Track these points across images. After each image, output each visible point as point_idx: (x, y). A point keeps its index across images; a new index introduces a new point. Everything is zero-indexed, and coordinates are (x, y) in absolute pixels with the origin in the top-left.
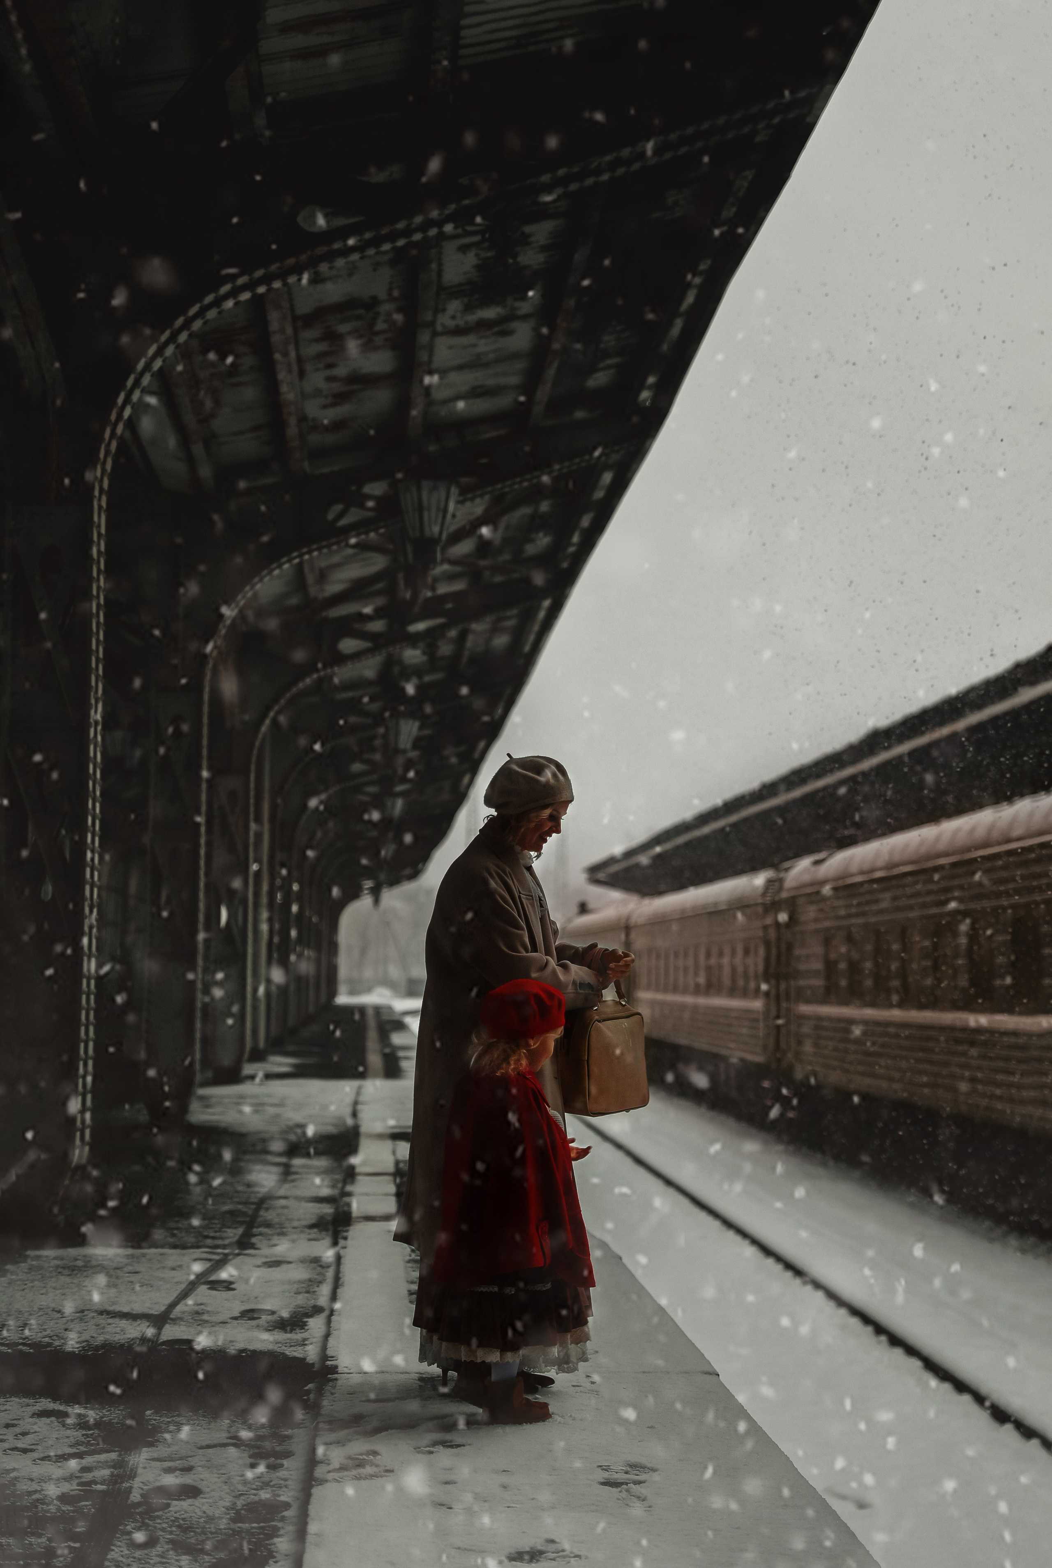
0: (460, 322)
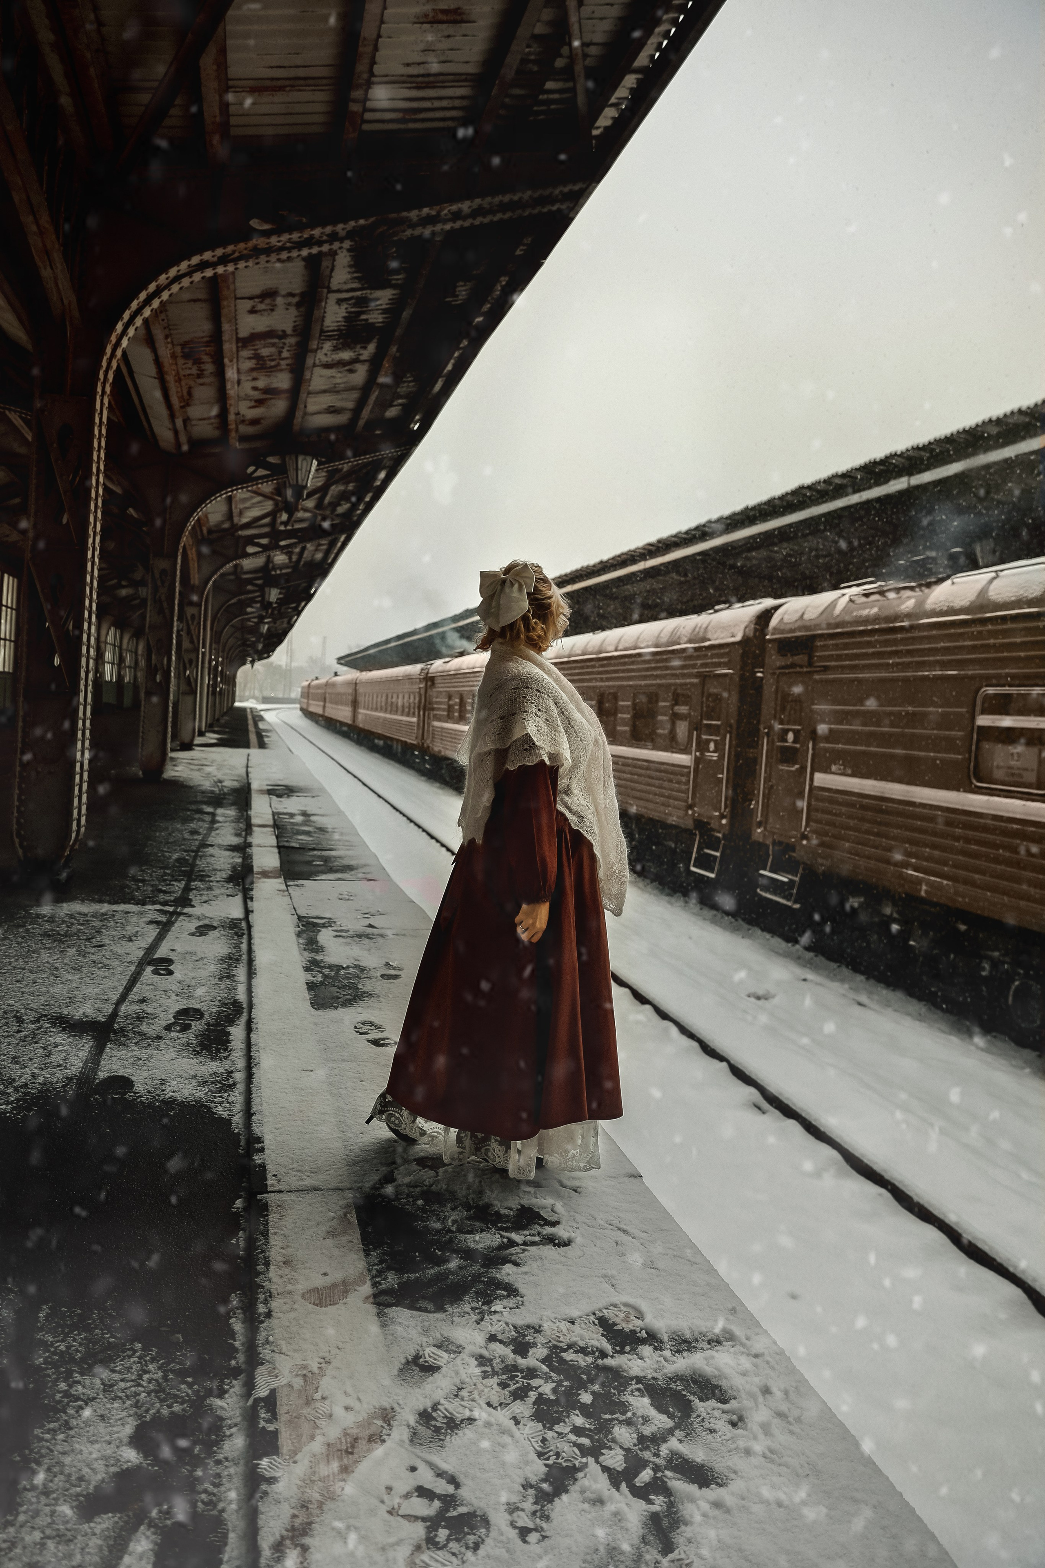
0: (329, 359)
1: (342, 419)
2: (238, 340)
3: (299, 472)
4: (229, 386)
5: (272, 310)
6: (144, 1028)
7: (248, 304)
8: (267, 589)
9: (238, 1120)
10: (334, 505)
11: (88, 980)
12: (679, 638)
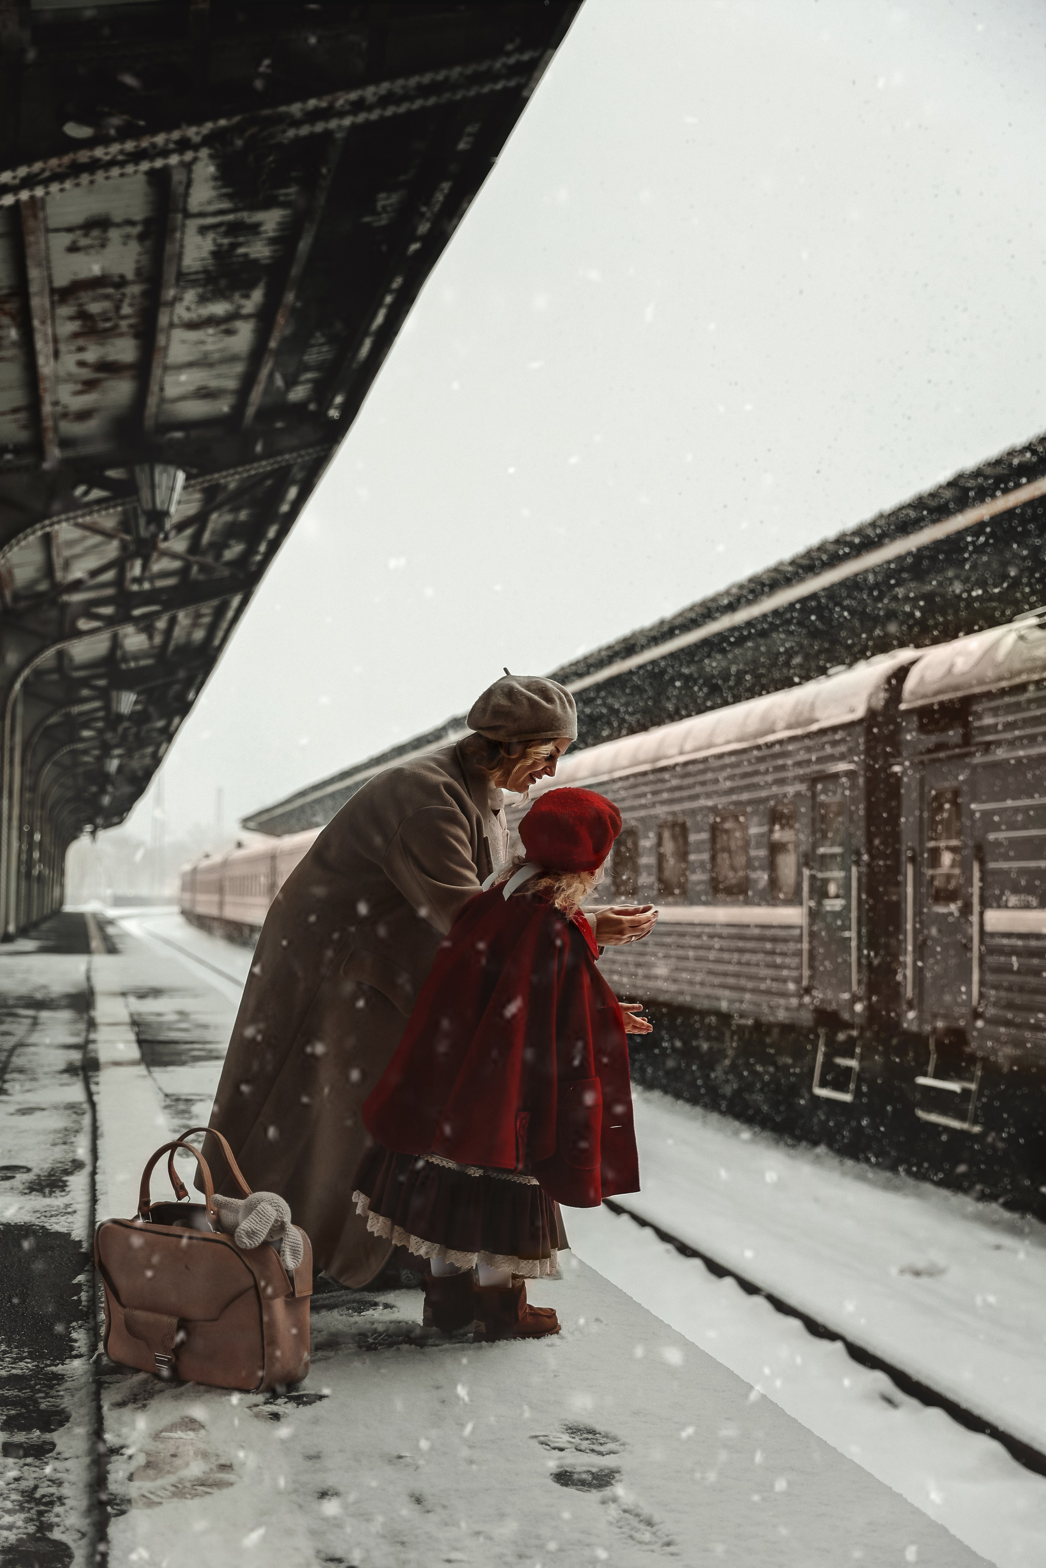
0: (194, 316)
1: (224, 406)
2: (53, 291)
3: (157, 491)
4: (41, 361)
5: (103, 246)
7: (66, 239)
8: (114, 694)
10: (218, 547)
12: (774, 723)
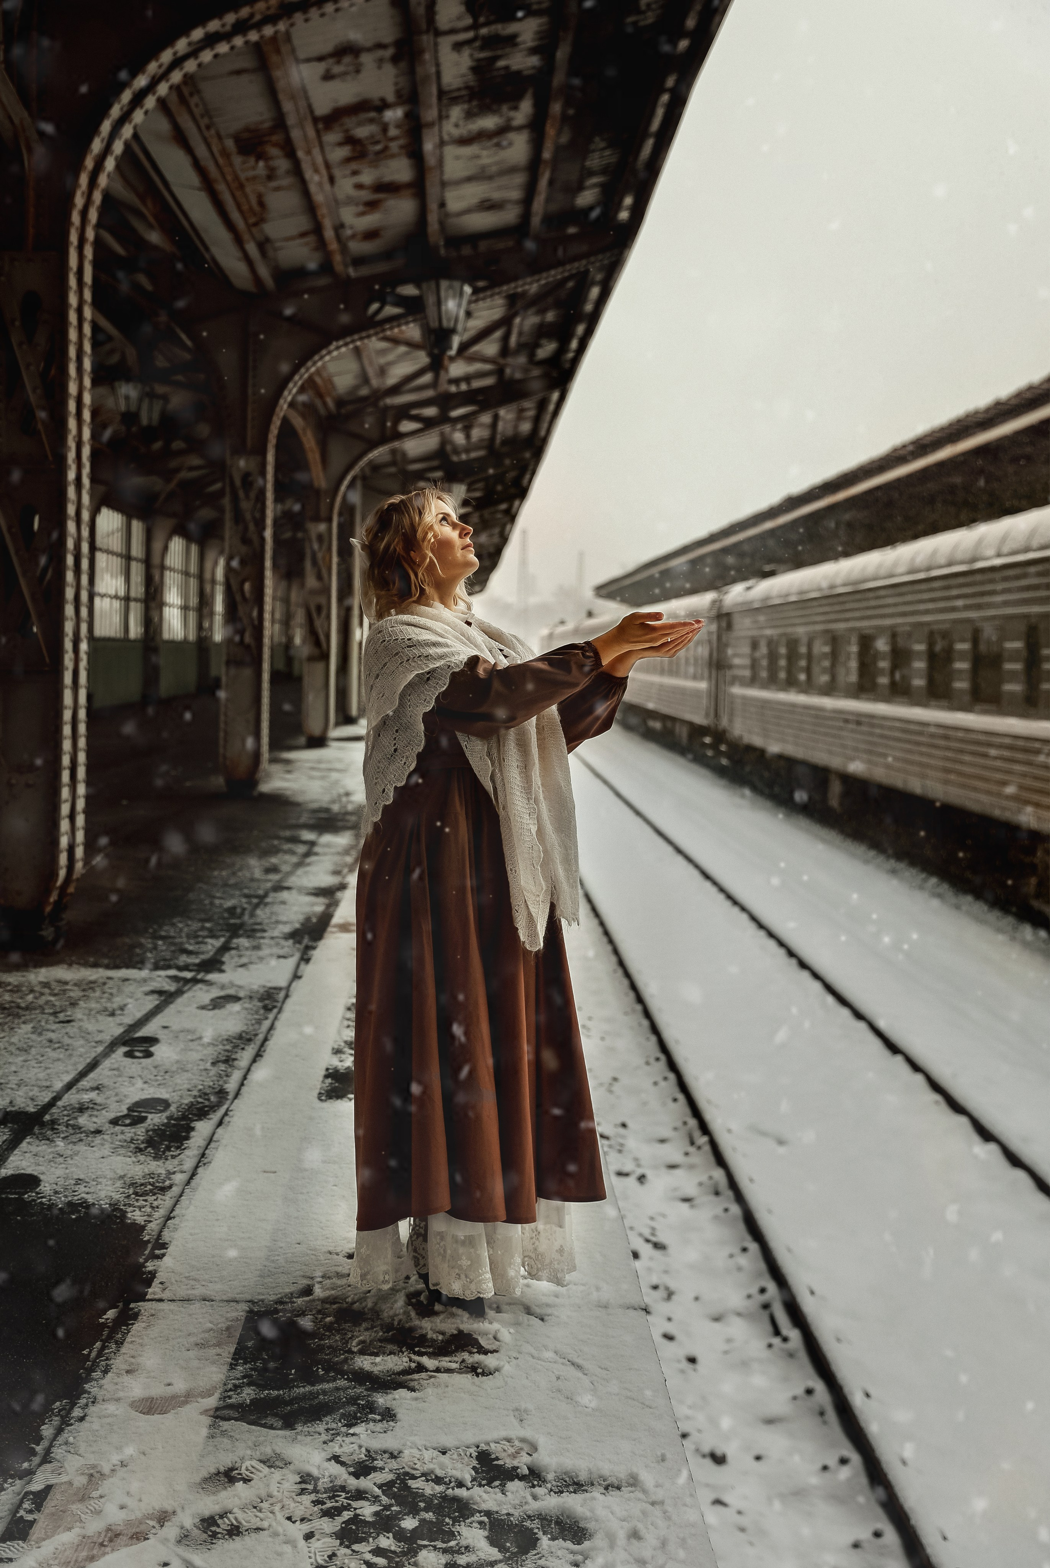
0: (463, 132)
1: (509, 216)
2: (315, 120)
3: (444, 307)
4: (315, 189)
5: (358, 71)
6: (83, 1120)
7: (318, 68)
9: (153, 1227)
10: (529, 347)
11: (33, 1063)
